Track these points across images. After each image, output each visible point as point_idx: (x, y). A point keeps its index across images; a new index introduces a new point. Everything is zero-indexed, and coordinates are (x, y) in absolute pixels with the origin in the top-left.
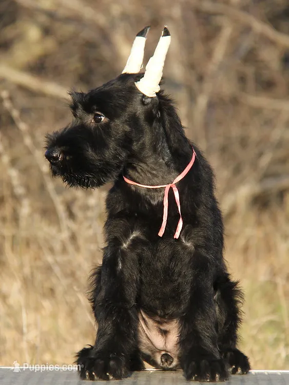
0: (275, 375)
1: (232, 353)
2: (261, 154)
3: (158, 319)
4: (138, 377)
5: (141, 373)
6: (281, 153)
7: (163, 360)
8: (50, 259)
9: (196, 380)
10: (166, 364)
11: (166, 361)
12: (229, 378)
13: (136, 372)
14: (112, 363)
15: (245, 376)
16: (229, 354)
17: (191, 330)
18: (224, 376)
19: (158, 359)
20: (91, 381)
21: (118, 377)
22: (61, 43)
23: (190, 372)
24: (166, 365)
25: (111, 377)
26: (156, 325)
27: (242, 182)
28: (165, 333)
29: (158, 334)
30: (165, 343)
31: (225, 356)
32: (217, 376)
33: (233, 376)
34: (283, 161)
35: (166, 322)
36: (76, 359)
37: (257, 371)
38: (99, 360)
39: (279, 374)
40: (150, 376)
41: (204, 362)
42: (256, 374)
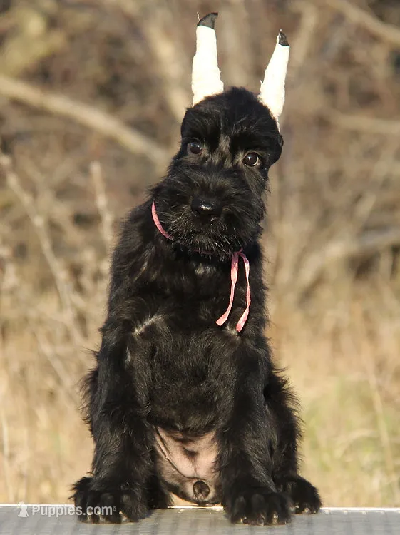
0: (359, 514)
1: (295, 484)
2: (358, 198)
3: (180, 436)
4: (161, 518)
5: (166, 513)
6: (389, 196)
7: (196, 491)
8: (47, 349)
9: (245, 522)
10: (201, 495)
11: (200, 491)
12: (293, 518)
13: (159, 510)
14: (125, 498)
15: (314, 517)
16: (290, 486)
17: (238, 452)
18: (285, 517)
19: (190, 490)
20: (94, 524)
21: (133, 518)
22: (72, 38)
23: (236, 511)
24: (200, 497)
25: (124, 518)
26: (178, 444)
27: (330, 237)
28: (192, 455)
29: (183, 456)
30: (195, 469)
31: (285, 489)
32: (275, 517)
33: (298, 516)
34: (391, 207)
35: (191, 440)
36: (72, 493)
37: (332, 509)
38: (108, 494)
39: (364, 512)
40: (179, 517)
41: (256, 497)
42: (331, 513)
